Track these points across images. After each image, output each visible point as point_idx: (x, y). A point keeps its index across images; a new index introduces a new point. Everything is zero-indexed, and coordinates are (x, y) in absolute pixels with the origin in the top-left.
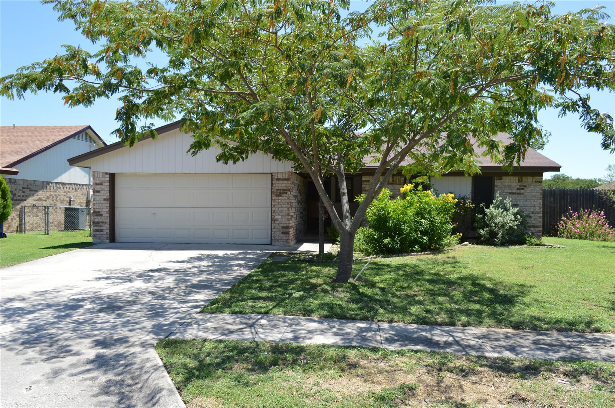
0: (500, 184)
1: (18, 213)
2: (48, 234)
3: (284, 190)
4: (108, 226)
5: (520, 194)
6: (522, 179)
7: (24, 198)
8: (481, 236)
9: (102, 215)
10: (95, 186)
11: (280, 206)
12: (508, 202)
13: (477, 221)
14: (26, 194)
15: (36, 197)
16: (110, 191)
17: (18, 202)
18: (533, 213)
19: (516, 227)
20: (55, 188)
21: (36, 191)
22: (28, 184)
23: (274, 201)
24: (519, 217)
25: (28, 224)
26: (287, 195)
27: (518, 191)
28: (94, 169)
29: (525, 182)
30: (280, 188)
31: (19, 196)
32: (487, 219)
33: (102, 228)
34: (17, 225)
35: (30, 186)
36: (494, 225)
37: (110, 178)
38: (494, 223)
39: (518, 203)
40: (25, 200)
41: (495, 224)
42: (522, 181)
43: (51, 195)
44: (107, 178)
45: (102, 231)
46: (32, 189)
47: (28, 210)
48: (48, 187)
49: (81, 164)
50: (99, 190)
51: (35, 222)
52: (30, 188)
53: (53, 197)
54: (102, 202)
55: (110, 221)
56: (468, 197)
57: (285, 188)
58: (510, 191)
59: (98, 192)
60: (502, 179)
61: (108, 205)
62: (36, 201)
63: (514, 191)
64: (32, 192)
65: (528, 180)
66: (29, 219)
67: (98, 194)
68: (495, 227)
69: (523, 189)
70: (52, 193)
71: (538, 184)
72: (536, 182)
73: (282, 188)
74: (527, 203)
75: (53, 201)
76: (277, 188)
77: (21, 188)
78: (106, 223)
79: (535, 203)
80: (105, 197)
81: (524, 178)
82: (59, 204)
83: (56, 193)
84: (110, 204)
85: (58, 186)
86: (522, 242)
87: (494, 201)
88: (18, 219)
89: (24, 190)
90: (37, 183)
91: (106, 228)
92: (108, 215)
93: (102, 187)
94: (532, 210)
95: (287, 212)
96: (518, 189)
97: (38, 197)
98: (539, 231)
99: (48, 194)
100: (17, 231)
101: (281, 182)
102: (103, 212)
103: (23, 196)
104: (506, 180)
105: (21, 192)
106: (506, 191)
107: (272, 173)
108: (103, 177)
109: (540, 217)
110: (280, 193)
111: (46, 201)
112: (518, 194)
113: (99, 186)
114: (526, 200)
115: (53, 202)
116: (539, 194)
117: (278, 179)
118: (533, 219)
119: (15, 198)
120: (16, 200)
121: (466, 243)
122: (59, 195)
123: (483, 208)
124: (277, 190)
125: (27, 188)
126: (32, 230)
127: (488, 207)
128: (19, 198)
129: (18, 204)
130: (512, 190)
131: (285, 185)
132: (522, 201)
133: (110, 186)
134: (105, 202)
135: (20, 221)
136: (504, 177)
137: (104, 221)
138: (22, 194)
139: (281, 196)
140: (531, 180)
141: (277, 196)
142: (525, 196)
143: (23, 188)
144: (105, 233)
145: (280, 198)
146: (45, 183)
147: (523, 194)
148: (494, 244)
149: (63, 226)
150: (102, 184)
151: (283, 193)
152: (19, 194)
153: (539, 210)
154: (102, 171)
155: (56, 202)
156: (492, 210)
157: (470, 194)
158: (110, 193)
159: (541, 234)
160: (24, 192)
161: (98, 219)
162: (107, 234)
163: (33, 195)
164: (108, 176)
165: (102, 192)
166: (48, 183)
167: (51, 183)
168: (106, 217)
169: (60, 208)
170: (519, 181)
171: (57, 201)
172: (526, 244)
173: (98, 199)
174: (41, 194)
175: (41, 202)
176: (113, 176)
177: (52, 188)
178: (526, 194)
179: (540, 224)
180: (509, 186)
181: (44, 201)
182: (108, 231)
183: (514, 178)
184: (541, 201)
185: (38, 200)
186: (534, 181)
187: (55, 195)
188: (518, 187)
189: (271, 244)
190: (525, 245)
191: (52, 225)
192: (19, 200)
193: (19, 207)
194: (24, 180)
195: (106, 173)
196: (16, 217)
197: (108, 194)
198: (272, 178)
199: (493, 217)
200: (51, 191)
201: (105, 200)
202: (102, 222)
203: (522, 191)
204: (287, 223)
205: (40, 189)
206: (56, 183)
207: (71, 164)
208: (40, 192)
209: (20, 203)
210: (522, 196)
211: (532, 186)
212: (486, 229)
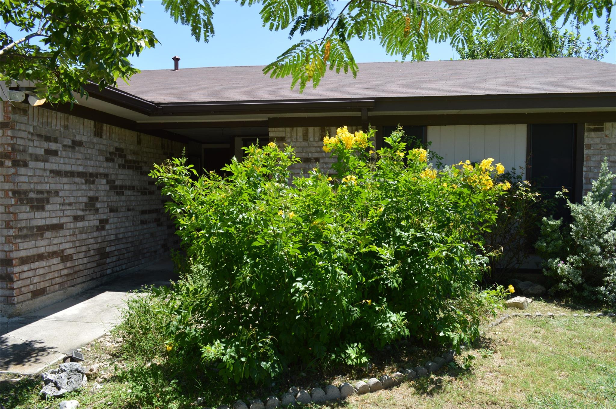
0: (597, 141)
8: (558, 278)
13: (547, 235)
32: (577, 233)
36: (598, 250)
38: (600, 245)
41: (603, 248)
56: (518, 172)
60: (601, 130)
87: (595, 184)
104: (614, 132)
123: (562, 201)
127: (578, 199)
136: (608, 125)
156: (589, 207)
157: (524, 165)
199: (593, 227)
204: (7, 248)
212: (572, 258)
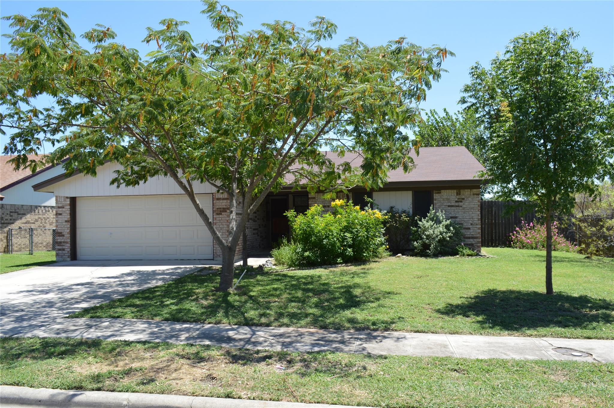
0: (439, 197)
1: (6, 235)
2: (32, 254)
3: (224, 208)
4: (69, 245)
5: (458, 206)
6: (460, 192)
7: (11, 222)
8: (416, 248)
9: (63, 236)
10: (58, 210)
11: (220, 224)
12: (441, 215)
13: (412, 234)
14: (14, 218)
15: (24, 220)
16: (70, 214)
17: (5, 225)
18: (472, 224)
19: (448, 239)
20: (44, 211)
21: (24, 214)
22: (16, 208)
23: (216, 220)
24: (452, 228)
25: (16, 245)
26: (227, 214)
27: (457, 204)
28: (56, 193)
29: (463, 194)
30: (220, 207)
31: (6, 220)
32: (420, 232)
33: (64, 247)
34: (4, 246)
35: (18, 211)
36: (425, 237)
37: (70, 201)
38: (425, 235)
39: (457, 215)
40: (13, 223)
42: (460, 194)
43: (39, 218)
44: (68, 202)
45: (64, 250)
46: (20, 213)
47: (16, 233)
48: (37, 211)
49: (45, 189)
50: (60, 212)
51: (23, 243)
52: (17, 212)
53: (42, 220)
54: (64, 224)
55: (71, 241)
56: (408, 211)
57: (224, 207)
58: (449, 204)
59: (60, 214)
60: (440, 193)
61: (69, 226)
62: (24, 223)
63: (453, 204)
64: (20, 216)
65: (466, 193)
66: (16, 241)
67: (60, 216)
68: (427, 239)
69: (461, 202)
70: (40, 216)
71: (475, 196)
72: (474, 194)
73: (222, 207)
74: (466, 215)
75: (41, 223)
76: (218, 207)
77: (9, 212)
78: (67, 243)
79: (473, 215)
80: (66, 219)
81: (462, 191)
82: (48, 226)
83: (44, 216)
84: (71, 226)
85: (47, 209)
86: (454, 253)
87: (428, 214)
88: (5, 241)
89: (12, 214)
90: (25, 208)
91: (67, 247)
92: (69, 235)
93: (63, 210)
94: (471, 222)
95: (227, 229)
96: (456, 202)
97: (26, 220)
98: (478, 242)
99: (37, 217)
100: (4, 252)
101: (221, 201)
102: (64, 233)
103: (11, 220)
104: (445, 194)
105: (8, 216)
106: (445, 204)
107: (213, 194)
108: (65, 201)
109: (479, 229)
110: (220, 211)
111: (34, 223)
112: (456, 206)
113: (61, 209)
114: (464, 212)
115: (41, 225)
116: (477, 206)
117: (218, 199)
118: (472, 231)
119: (2, 222)
120: (4, 223)
121: (399, 255)
122: (48, 218)
123: (417, 221)
124: (217, 209)
125: (15, 212)
126: (20, 250)
127: (421, 220)
128: (6, 222)
129: (6, 227)
130: (451, 203)
131: (225, 204)
132: (460, 213)
133: (70, 208)
134: (66, 223)
135: (7, 243)
136: (442, 191)
137: (66, 241)
138: (10, 218)
139: (221, 214)
140: (469, 193)
141: (217, 214)
142: (464, 209)
143: (11, 212)
144: (67, 252)
145: (220, 216)
146: (33, 208)
147: (461, 206)
148: (426, 256)
149: (51, 246)
150: (63, 208)
151: (223, 211)
152: (7, 218)
153: (478, 222)
154: (63, 195)
155: (45, 225)
156: (425, 223)
157: (410, 207)
158: (70, 215)
159: (480, 244)
160: (11, 216)
161: (60, 239)
162: (68, 253)
163: (21, 218)
164: (69, 200)
165: (63, 214)
166: (36, 207)
167: (40, 206)
168: (67, 237)
169: (49, 230)
170: (457, 194)
171: (45, 223)
172: (458, 254)
173: (60, 221)
174: (29, 217)
175: (29, 225)
176: (73, 201)
177: (40, 211)
178: (465, 206)
179: (479, 235)
180: (448, 199)
181: (32, 223)
182: (69, 250)
183: (452, 191)
184: (479, 213)
185: (26, 223)
186: (472, 193)
187: (44, 218)
188: (456, 200)
189: (213, 260)
190: (458, 256)
191: (40, 245)
192: (6, 223)
193: (6, 230)
194: (11, 205)
195: (67, 198)
196: (3, 239)
197: (69, 216)
198: (213, 198)
199: (426, 229)
200: (39, 215)
201: (66, 221)
202: (64, 242)
203: (460, 204)
205: (28, 213)
206: (45, 207)
207: (35, 190)
208: (28, 216)
209: (7, 226)
210: (461, 208)
211: (470, 199)
212: (419, 241)
